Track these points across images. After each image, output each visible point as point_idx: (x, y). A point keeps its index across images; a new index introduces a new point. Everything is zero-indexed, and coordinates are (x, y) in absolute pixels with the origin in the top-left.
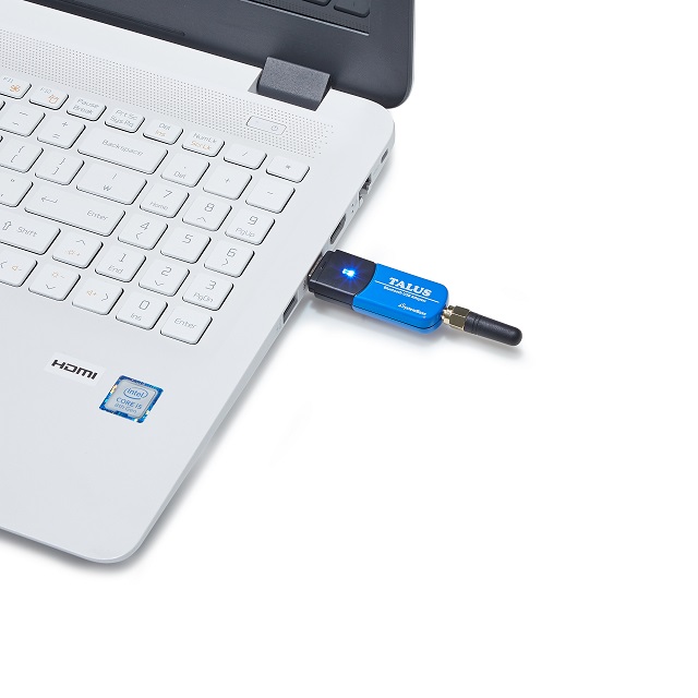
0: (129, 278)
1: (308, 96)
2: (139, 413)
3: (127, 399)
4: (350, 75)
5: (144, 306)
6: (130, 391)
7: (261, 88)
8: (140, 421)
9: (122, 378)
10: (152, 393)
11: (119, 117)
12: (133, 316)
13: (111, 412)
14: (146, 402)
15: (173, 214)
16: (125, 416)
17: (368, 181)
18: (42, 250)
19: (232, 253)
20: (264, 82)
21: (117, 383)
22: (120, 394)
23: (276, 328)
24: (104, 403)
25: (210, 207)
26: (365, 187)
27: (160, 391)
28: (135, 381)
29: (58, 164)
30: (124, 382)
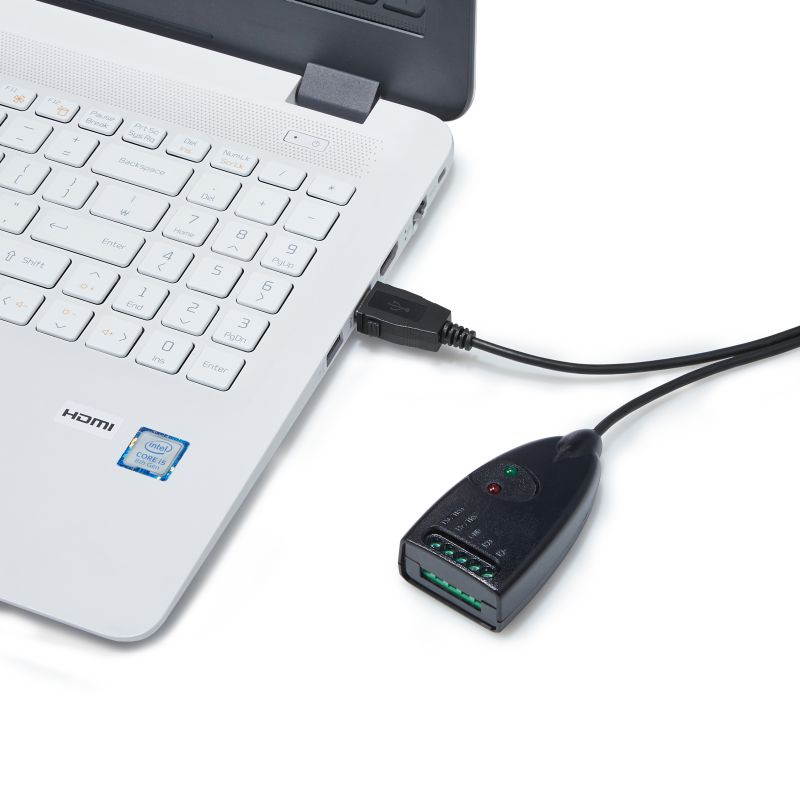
0: (150, 315)
1: (354, 107)
2: (162, 469)
3: (149, 454)
4: (402, 83)
5: (167, 347)
6: (152, 445)
7: (300, 98)
8: (163, 479)
9: (143, 429)
10: (177, 447)
11: (138, 131)
12: (155, 359)
13: (130, 468)
14: (170, 457)
15: (200, 241)
16: (147, 473)
17: (423, 204)
18: (50, 283)
19: (267, 286)
20: (305, 92)
21: (138, 435)
22: (140, 448)
23: (318, 371)
24: (122, 458)
25: (242, 234)
26: (420, 211)
27: (186, 444)
28: (158, 433)
29: (69, 185)
30: (145, 435)
